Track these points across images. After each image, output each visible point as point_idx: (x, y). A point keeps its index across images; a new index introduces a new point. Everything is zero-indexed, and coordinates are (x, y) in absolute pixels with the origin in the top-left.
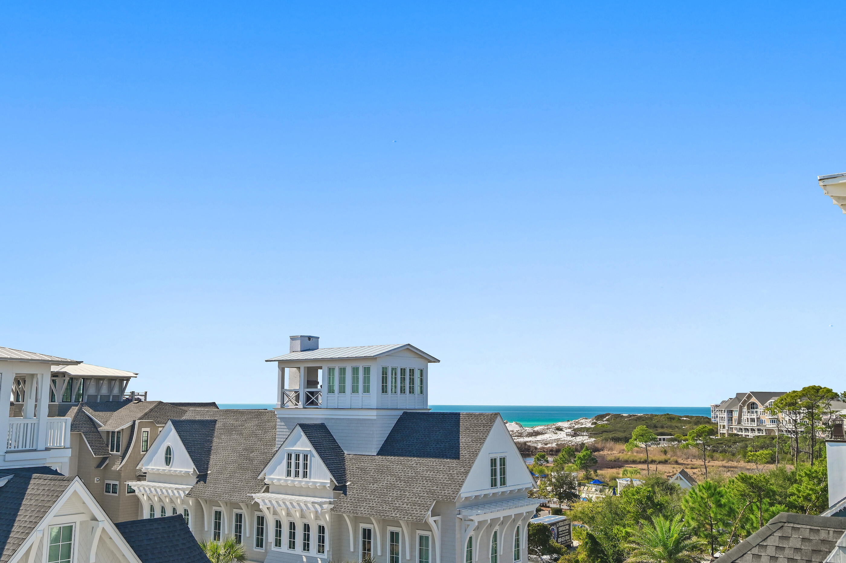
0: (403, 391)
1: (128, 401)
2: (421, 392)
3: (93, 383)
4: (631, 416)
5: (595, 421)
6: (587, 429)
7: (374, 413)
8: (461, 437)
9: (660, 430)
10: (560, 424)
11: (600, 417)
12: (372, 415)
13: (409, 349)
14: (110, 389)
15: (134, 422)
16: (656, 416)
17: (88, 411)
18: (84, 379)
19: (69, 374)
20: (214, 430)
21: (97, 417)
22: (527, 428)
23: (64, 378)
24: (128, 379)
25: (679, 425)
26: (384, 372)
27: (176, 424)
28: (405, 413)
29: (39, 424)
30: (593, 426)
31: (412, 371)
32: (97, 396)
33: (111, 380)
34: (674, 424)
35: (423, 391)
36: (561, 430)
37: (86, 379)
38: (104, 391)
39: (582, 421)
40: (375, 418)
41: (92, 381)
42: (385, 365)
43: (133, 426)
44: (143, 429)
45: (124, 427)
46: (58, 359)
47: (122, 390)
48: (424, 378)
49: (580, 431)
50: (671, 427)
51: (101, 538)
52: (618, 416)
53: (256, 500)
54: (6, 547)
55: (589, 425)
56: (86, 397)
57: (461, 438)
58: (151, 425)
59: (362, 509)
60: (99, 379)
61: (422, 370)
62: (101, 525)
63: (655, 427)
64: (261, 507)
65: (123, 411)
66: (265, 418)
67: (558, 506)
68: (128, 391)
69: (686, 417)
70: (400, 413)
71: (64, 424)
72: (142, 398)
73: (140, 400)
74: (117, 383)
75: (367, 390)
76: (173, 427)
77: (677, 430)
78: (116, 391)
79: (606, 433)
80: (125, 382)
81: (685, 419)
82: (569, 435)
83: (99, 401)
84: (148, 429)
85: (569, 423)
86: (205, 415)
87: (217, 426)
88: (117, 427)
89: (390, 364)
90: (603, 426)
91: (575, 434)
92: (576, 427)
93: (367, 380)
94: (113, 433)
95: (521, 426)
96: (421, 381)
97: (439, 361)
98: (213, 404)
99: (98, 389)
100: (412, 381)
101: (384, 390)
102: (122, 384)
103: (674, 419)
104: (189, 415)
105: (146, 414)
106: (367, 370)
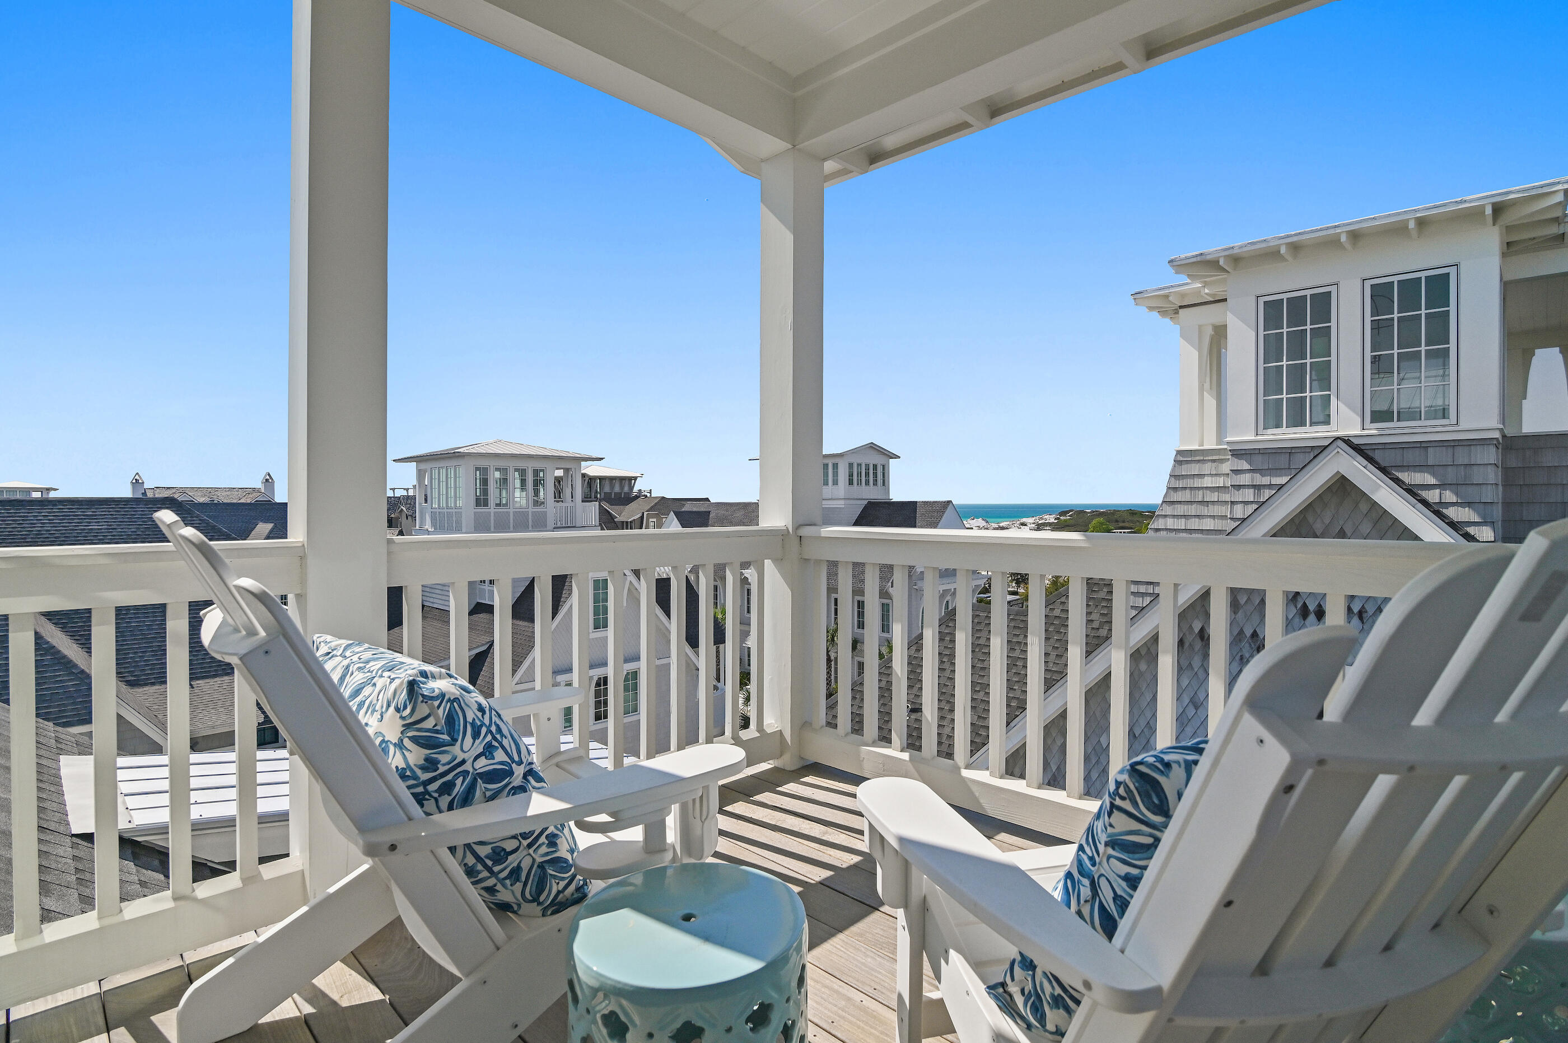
0: (867, 483)
1: (637, 497)
2: (884, 485)
3: (607, 482)
4: (1094, 512)
5: (1058, 516)
6: (1050, 524)
7: (842, 502)
8: (917, 521)
9: (1121, 524)
10: (1024, 520)
11: (1064, 513)
12: (840, 504)
13: (872, 447)
14: (622, 487)
15: (643, 513)
16: (1118, 511)
17: (606, 506)
18: (600, 479)
19: (588, 475)
20: (708, 519)
21: (613, 510)
22: (993, 524)
23: (584, 478)
24: (635, 478)
25: (1141, 519)
26: (851, 465)
27: (677, 514)
28: (869, 503)
29: (575, 506)
30: (1056, 521)
31: (875, 467)
32: (611, 493)
33: (622, 479)
34: (1135, 518)
35: (885, 483)
36: (1026, 525)
37: (602, 479)
38: (617, 489)
39: (1046, 517)
40: (843, 506)
41: (607, 480)
42: (851, 461)
43: (642, 517)
44: (651, 520)
45: (635, 518)
46: (588, 457)
47: (631, 488)
48: (886, 475)
49: (1043, 525)
50: (1132, 521)
51: (629, 589)
52: (1082, 512)
53: (745, 575)
54: (564, 592)
55: (1052, 520)
56: (603, 494)
57: (917, 523)
58: (656, 516)
59: (833, 581)
60: (612, 479)
61: (884, 466)
62: (629, 578)
63: (1117, 521)
64: (749, 581)
65: (633, 505)
66: (750, 509)
67: (1016, 590)
68: (636, 489)
69: (1148, 512)
70: (866, 502)
71: (593, 508)
72: (648, 495)
73: (646, 496)
74: (627, 482)
75: (835, 482)
76: (675, 517)
77: (1138, 524)
78: (626, 489)
79: (1068, 527)
80: (633, 481)
81: (1147, 514)
82: (1031, 529)
83: (613, 497)
84: (655, 520)
85: (1034, 518)
86: (702, 508)
87: (711, 516)
88: (629, 518)
89: (856, 460)
90: (1065, 521)
91: (1038, 528)
92: (1040, 522)
93: (836, 474)
94: (627, 522)
95: (987, 522)
96: (884, 474)
97: (899, 457)
98: (707, 500)
99: (612, 487)
100: (875, 475)
101: (851, 483)
102: (630, 483)
103: (1136, 514)
104: (687, 507)
105: (652, 507)
106: (835, 466)
